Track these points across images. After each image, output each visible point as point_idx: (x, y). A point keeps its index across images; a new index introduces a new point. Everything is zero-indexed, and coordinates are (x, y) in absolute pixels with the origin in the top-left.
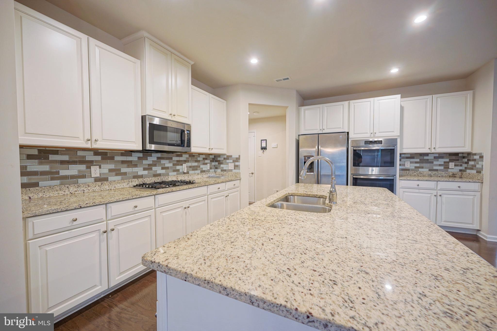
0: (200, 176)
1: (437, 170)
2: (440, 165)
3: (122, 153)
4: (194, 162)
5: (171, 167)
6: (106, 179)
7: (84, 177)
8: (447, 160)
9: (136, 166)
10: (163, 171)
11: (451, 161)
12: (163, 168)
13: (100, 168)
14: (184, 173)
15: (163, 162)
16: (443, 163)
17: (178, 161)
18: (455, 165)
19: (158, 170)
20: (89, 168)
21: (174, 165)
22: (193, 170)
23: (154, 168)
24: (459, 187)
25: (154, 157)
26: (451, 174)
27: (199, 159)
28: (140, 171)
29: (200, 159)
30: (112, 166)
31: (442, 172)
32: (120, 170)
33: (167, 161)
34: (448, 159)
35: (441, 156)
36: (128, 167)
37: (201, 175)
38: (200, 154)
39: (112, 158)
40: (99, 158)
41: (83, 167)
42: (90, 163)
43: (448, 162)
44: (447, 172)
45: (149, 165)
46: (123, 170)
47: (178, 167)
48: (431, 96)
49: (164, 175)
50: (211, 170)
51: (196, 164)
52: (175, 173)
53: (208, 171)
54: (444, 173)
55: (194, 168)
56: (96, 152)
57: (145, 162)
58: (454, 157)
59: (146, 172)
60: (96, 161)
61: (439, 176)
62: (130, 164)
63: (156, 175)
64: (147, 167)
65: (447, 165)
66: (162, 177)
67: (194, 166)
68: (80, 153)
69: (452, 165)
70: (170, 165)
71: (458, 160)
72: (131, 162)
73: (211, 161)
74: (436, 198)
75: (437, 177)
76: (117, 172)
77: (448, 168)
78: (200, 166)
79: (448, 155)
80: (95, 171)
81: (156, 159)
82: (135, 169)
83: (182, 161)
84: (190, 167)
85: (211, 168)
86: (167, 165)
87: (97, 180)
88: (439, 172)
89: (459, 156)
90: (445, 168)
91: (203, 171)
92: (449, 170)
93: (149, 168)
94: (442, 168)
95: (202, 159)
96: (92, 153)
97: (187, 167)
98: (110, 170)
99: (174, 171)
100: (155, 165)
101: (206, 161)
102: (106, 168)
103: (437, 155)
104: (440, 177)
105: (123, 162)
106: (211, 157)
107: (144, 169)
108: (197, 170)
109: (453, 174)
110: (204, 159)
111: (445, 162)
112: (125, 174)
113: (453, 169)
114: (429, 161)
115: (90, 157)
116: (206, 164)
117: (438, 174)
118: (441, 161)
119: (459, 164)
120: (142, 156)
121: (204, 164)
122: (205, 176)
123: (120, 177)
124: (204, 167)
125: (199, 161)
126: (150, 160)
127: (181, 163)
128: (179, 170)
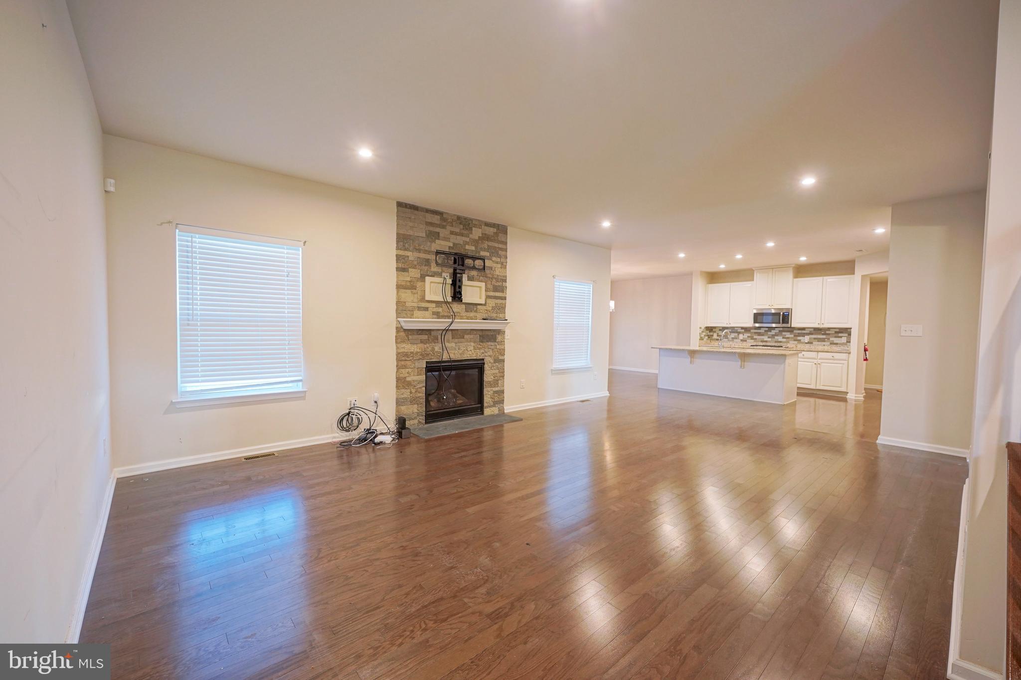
5: (792, 338)
6: (746, 341)
7: (736, 338)
9: (763, 335)
10: (784, 340)
14: (806, 343)
15: (784, 333)
17: (798, 333)
20: (738, 335)
21: (795, 336)
22: (818, 341)
23: (776, 337)
27: (827, 332)
28: (765, 338)
30: (749, 335)
36: (759, 335)
37: (830, 347)
38: (829, 329)
39: (750, 331)
40: (743, 331)
42: (739, 333)
45: (773, 335)
46: (755, 337)
47: (799, 338)
51: (824, 337)
52: (796, 342)
53: (843, 345)
55: (819, 340)
56: (742, 328)
57: (769, 333)
59: (770, 339)
62: (759, 334)
63: (776, 342)
64: (771, 336)
67: (820, 338)
68: (736, 329)
70: (792, 336)
72: (760, 333)
76: (752, 338)
78: (829, 339)
80: (741, 337)
81: (778, 331)
83: (804, 333)
84: (815, 339)
85: (847, 342)
86: (787, 336)
87: (742, 340)
91: (832, 343)
93: (773, 336)
97: (810, 339)
98: (748, 337)
99: (795, 340)
100: (777, 335)
101: (840, 334)
102: (746, 335)
105: (755, 333)
107: (769, 337)
108: (824, 341)
110: (836, 332)
112: (756, 339)
115: (740, 330)
116: (841, 337)
121: (836, 337)
122: (835, 348)
123: (753, 341)
124: (836, 340)
125: (829, 334)
126: (773, 332)
127: (803, 335)
128: (800, 340)
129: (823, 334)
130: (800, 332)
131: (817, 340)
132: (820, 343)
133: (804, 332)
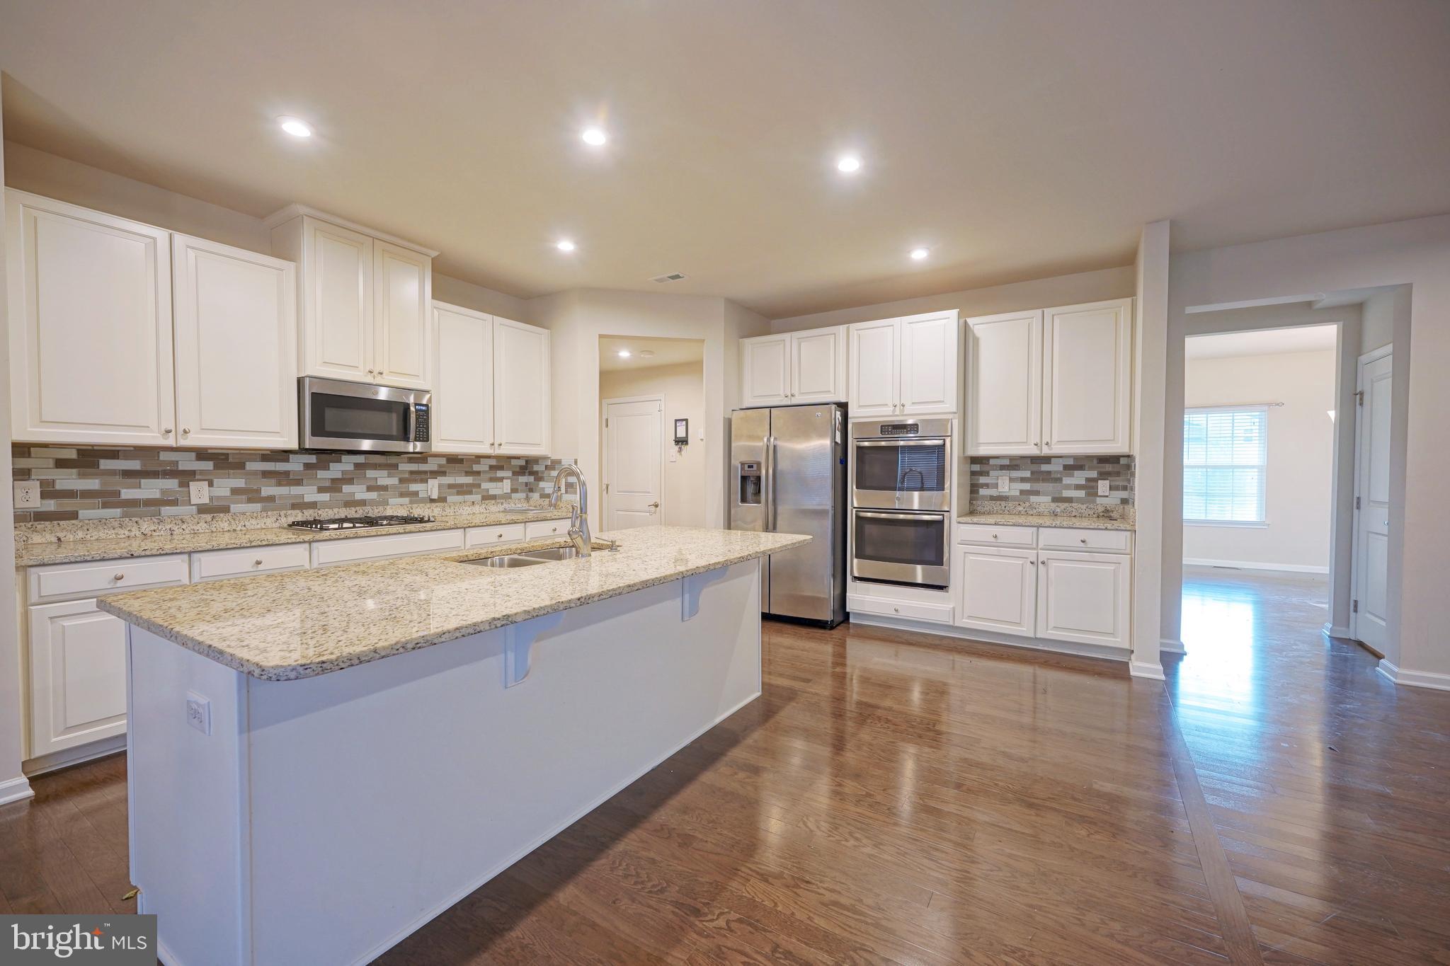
0: (477, 509)
1: (1069, 500)
2: (1078, 487)
3: (263, 455)
4: (463, 474)
5: (394, 486)
6: (226, 510)
7: (174, 503)
8: (1094, 474)
9: (299, 482)
10: (373, 495)
11: (1103, 475)
12: (369, 489)
13: (211, 484)
14: (432, 501)
15: (370, 473)
16: (1084, 483)
17: (412, 472)
18: (1111, 489)
19: (358, 491)
20: (185, 484)
21: (401, 481)
22: (459, 493)
23: (346, 489)
24: (1083, 542)
25: (347, 464)
26: (1101, 509)
27: (476, 468)
28: (309, 493)
29: (483, 466)
30: (240, 483)
31: (1080, 505)
32: (259, 491)
33: (385, 473)
34: (1096, 472)
35: (1079, 463)
36: (279, 484)
37: (484, 506)
38: (479, 458)
39: (241, 466)
40: (209, 465)
41: (172, 484)
42: (186, 477)
43: (1095, 480)
44: (1092, 506)
45: (333, 480)
46: (267, 491)
47: (414, 487)
48: (1039, 312)
49: (372, 503)
50: (514, 495)
51: (468, 480)
52: (406, 500)
53: (507, 497)
54: (1084, 507)
55: (462, 490)
56: (202, 454)
57: (321, 474)
58: (1108, 467)
59: (325, 497)
60: (202, 472)
61: (1074, 514)
62: (284, 478)
63: (348, 504)
64: (328, 484)
65: (1092, 487)
66: (367, 509)
67: (461, 485)
68: (164, 456)
69: (1103, 486)
70: (394, 481)
71: (1118, 474)
72: (287, 473)
73: (515, 473)
74: (1035, 569)
75: (1070, 516)
76: (252, 495)
77: (1096, 495)
78: (479, 486)
79: (1095, 461)
80: (200, 493)
81: (351, 467)
82: (295, 490)
83: (425, 472)
84: (450, 486)
85: (514, 490)
86: (382, 482)
87: (202, 509)
88: (1073, 505)
89: (1119, 463)
90: (1088, 494)
91: (487, 497)
92: (1099, 500)
93: (334, 486)
94: (1081, 494)
95: (487, 469)
96: (193, 455)
97: (440, 486)
98: (235, 491)
99: (402, 495)
100: (350, 481)
101: (500, 474)
102: (224, 486)
103: (1071, 462)
104: (1075, 516)
105: (266, 474)
106: (514, 462)
107: (321, 490)
108: (470, 493)
109: (1107, 511)
110: (491, 467)
111: (1088, 480)
112: (271, 499)
113: (1107, 496)
114: (1053, 476)
115: (188, 463)
116: (501, 479)
117: (1071, 509)
118: (1079, 477)
119: (1121, 484)
120: (315, 461)
121: (492, 480)
122: (494, 508)
123: (258, 506)
124: (493, 488)
125: (478, 473)
126: (336, 470)
127: (422, 477)
128: (416, 493)
129: (468, 473)
130: (414, 467)
131: (455, 491)
132: (460, 498)
133: (423, 467)
